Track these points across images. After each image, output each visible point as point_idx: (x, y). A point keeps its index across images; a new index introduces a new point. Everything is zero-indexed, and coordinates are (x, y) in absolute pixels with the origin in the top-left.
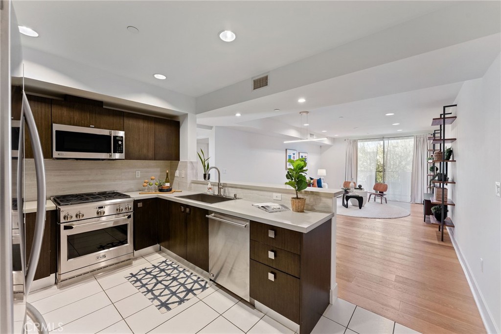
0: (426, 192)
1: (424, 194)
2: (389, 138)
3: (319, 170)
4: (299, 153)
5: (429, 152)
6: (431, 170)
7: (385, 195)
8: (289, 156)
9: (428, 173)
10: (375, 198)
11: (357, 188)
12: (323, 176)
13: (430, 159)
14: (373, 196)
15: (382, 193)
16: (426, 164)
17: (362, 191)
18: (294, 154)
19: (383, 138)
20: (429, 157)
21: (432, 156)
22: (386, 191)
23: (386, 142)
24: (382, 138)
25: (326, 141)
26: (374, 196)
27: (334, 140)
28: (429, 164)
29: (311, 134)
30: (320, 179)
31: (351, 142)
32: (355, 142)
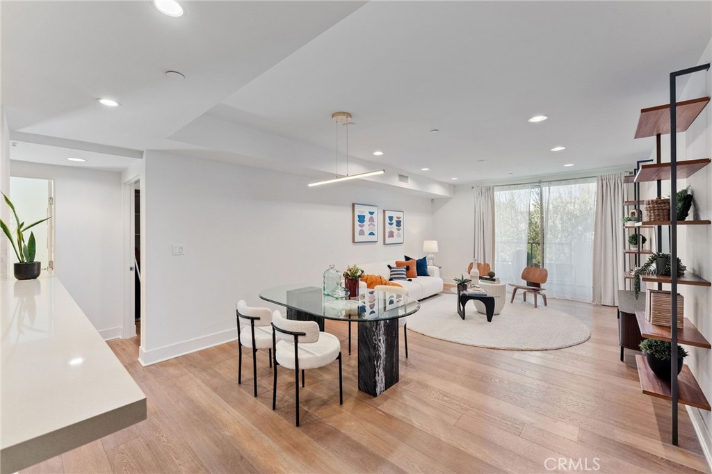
0: (621, 288)
1: (618, 291)
2: (550, 182)
3: (426, 242)
4: (384, 211)
5: (626, 207)
6: (631, 243)
7: (543, 289)
8: (359, 216)
9: (624, 248)
10: (525, 294)
11: (486, 279)
12: (433, 253)
13: (630, 220)
14: (520, 291)
15: (538, 285)
16: (622, 230)
17: (495, 284)
18: (371, 213)
19: (540, 182)
20: (626, 216)
21: (633, 213)
22: (544, 281)
23: (545, 189)
24: (538, 182)
25: (437, 190)
26: (523, 291)
27: (454, 188)
28: (627, 230)
29: (400, 176)
30: (425, 258)
31: (483, 191)
32: (490, 191)
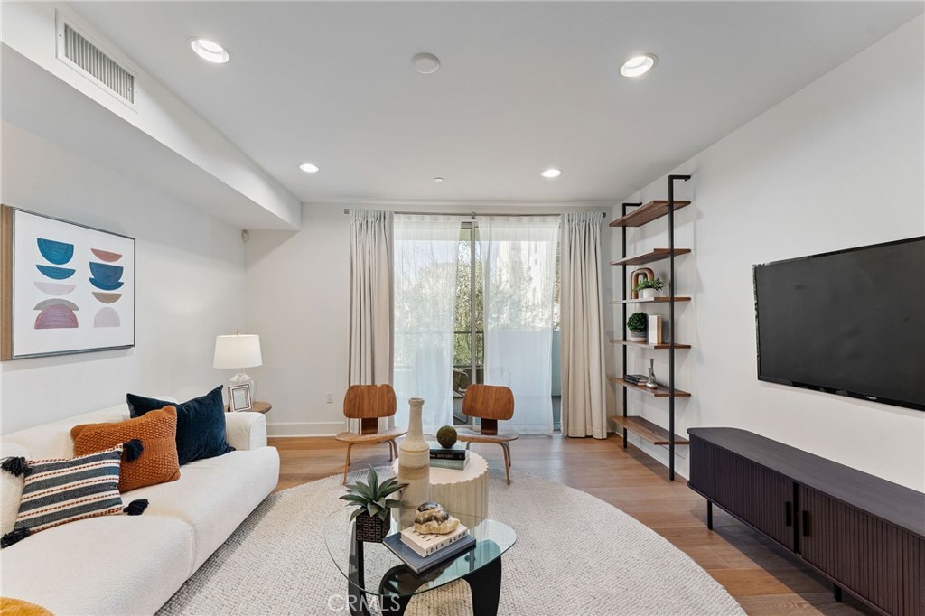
2: (491, 217)
3: (222, 342)
22: (509, 415)
24: (472, 215)
30: (216, 394)
31: (370, 221)
32: (383, 220)
